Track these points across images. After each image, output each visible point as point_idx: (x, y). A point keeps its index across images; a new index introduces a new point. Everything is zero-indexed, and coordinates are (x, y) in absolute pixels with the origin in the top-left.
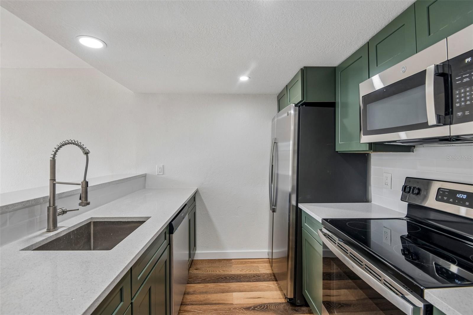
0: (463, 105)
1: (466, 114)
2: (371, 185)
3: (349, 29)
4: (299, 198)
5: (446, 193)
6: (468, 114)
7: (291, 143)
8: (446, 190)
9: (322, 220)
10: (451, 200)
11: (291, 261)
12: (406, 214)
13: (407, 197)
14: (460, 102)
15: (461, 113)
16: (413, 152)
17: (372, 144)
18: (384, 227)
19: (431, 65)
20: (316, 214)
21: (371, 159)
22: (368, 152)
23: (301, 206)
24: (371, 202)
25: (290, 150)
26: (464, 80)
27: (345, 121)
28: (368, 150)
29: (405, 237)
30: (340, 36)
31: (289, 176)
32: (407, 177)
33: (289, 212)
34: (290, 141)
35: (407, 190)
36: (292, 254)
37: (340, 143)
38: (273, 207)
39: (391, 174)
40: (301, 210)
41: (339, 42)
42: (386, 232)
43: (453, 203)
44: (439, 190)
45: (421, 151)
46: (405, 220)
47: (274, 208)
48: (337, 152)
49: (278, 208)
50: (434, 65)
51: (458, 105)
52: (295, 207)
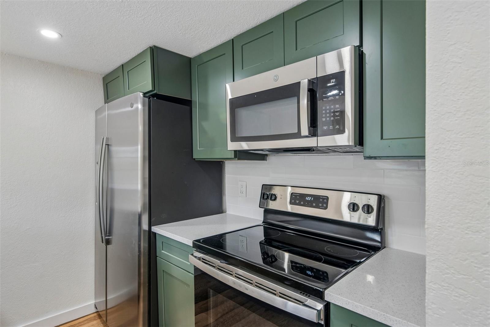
0: (328, 120)
1: (330, 128)
2: (225, 194)
3: (219, 16)
4: (153, 220)
5: (298, 197)
6: (332, 128)
7: (140, 147)
8: (297, 194)
9: (193, 243)
10: (302, 203)
11: (144, 302)
12: (263, 220)
13: (265, 203)
14: (326, 117)
15: (326, 127)
16: (266, 160)
17: (237, 152)
18: (240, 236)
19: (305, 79)
20: (182, 237)
21: (226, 167)
22: (223, 160)
23: (155, 229)
24: (226, 212)
25: (138, 157)
26: (330, 98)
27: (205, 124)
28: (233, 157)
29: (263, 242)
30: (208, 21)
31: (136, 191)
32: (263, 185)
33: (140, 240)
34: (137, 145)
35: (265, 197)
36: (143, 293)
37: (198, 149)
38: (107, 237)
39: (245, 182)
40: (155, 234)
41: (204, 27)
42: (242, 241)
43: (304, 205)
44: (292, 194)
45: (273, 159)
46: (262, 226)
47: (108, 239)
48: (195, 159)
49: (114, 238)
50: (307, 80)
51: (324, 119)
52: (147, 232)
